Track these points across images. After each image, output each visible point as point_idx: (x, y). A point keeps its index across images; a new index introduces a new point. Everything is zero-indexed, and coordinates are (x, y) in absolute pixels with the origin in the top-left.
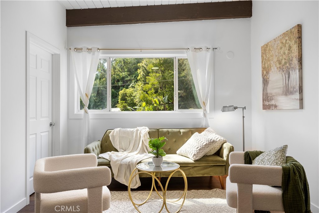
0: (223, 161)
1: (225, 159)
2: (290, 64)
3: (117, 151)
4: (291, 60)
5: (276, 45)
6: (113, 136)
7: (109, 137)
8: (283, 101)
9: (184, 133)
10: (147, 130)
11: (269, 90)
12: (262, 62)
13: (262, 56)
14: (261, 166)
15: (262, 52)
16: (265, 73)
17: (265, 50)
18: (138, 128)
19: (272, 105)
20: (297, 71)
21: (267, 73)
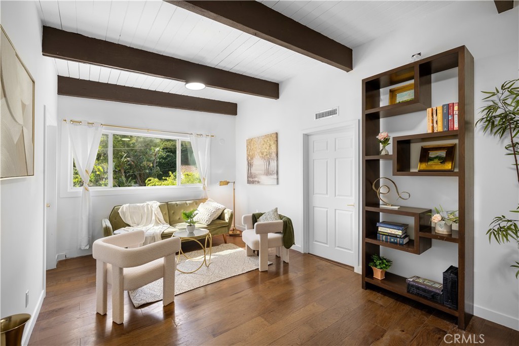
0: (227, 223)
1: (227, 221)
2: (270, 156)
3: (129, 226)
4: (271, 154)
5: (259, 141)
6: (123, 212)
7: (118, 213)
8: (264, 179)
9: (190, 204)
10: (159, 204)
11: (253, 170)
12: (247, 151)
13: (247, 146)
14: (266, 222)
15: (247, 144)
16: (250, 158)
17: (250, 143)
18: (148, 202)
19: (256, 181)
20: (275, 161)
21: (252, 159)
